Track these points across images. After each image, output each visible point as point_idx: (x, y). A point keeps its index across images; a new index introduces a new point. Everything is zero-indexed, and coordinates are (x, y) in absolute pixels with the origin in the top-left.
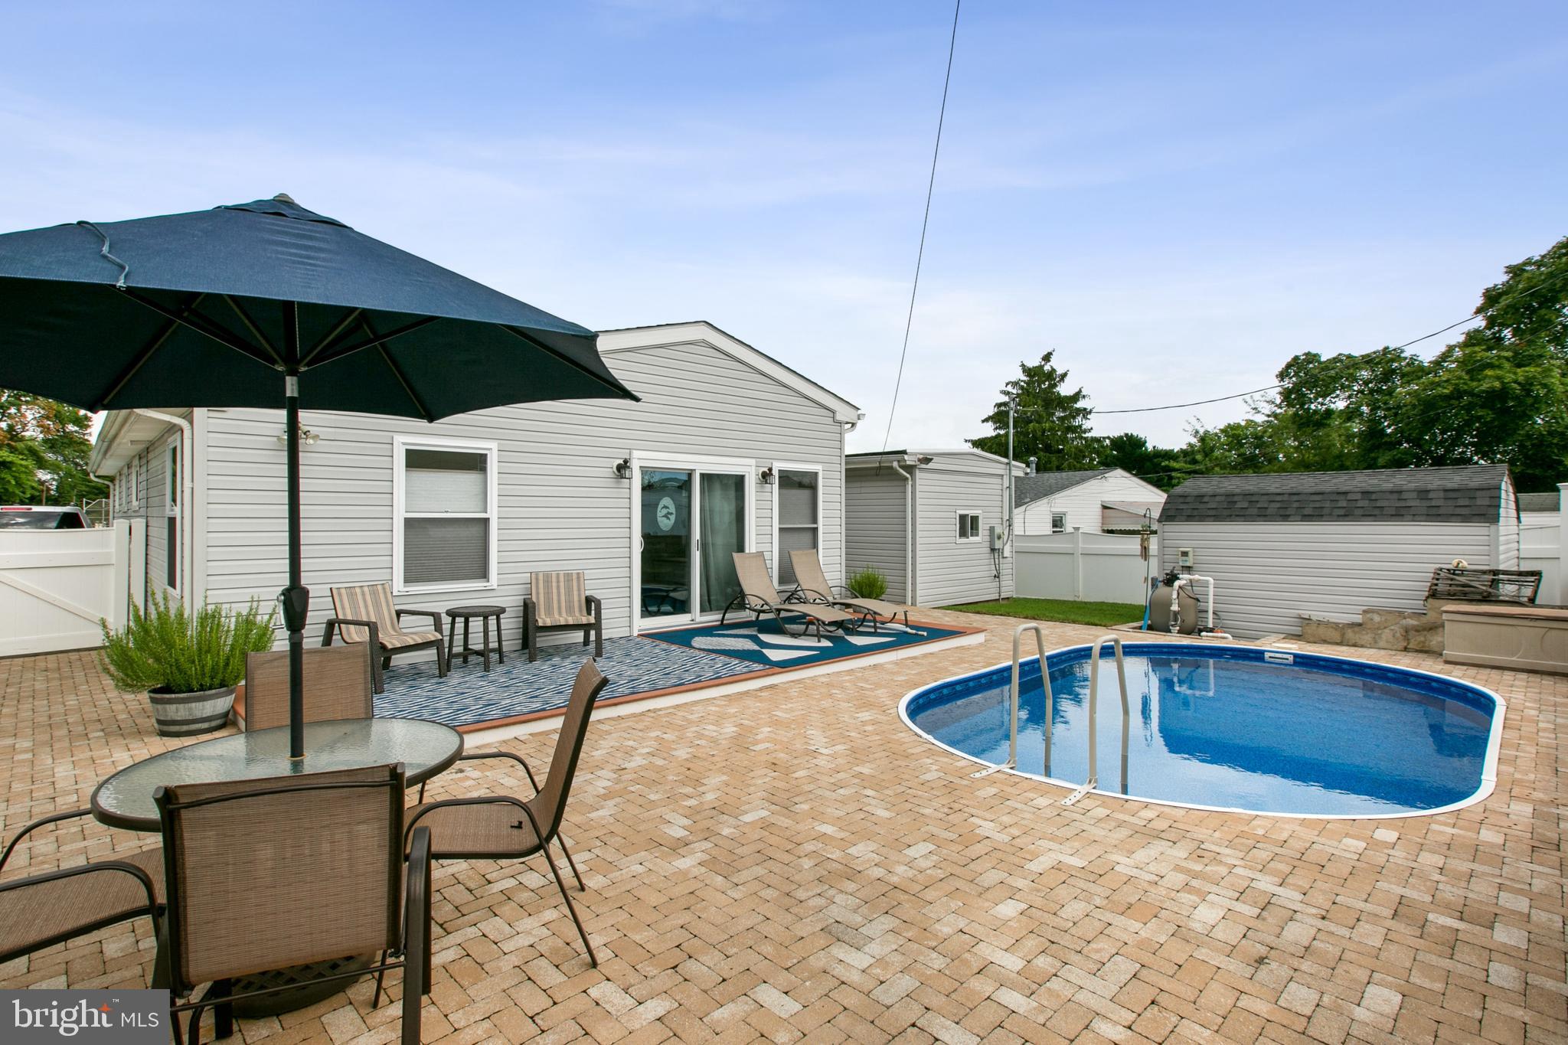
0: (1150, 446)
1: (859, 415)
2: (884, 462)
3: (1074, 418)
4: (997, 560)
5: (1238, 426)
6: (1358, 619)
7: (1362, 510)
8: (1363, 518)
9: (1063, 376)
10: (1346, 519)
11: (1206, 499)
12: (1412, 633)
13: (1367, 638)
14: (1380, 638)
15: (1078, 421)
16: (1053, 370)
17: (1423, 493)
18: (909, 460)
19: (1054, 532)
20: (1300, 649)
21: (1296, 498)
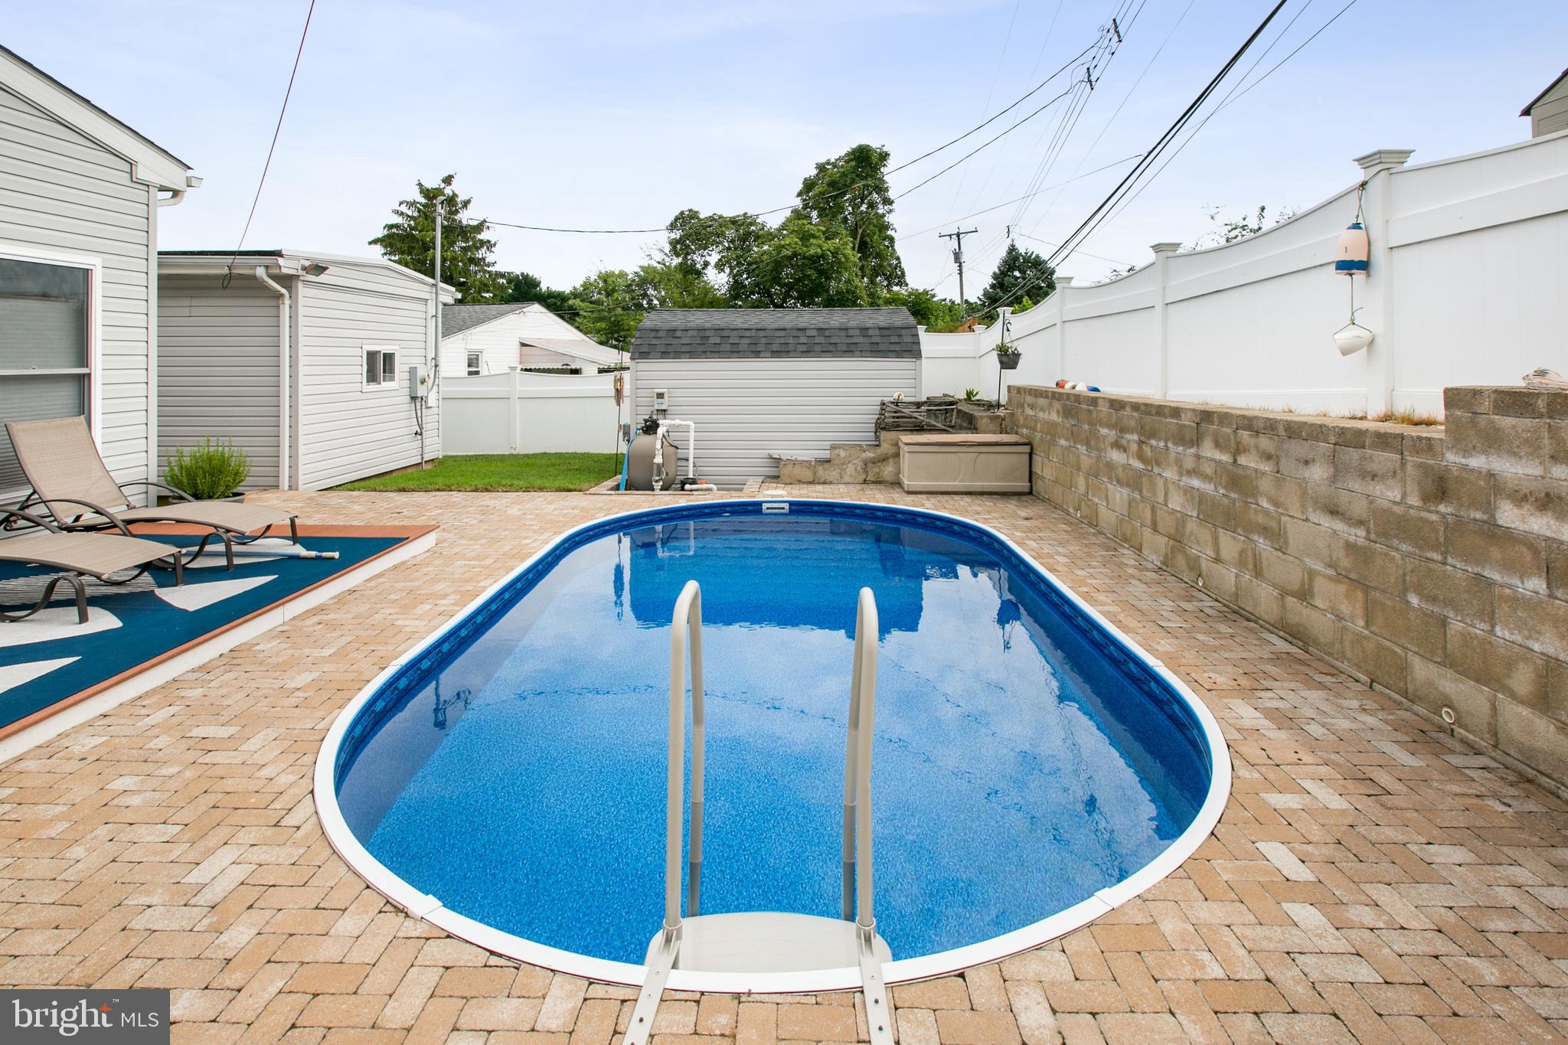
0: (544, 287)
1: (188, 179)
2: (239, 267)
3: (478, 249)
4: (419, 412)
5: (612, 274)
6: (826, 454)
7: (820, 346)
8: (822, 355)
9: (466, 204)
10: (809, 355)
11: (678, 334)
12: (870, 465)
13: (833, 474)
14: (845, 473)
15: (480, 254)
16: (455, 195)
17: (864, 330)
18: (287, 267)
19: (470, 373)
20: (789, 494)
21: (761, 334)
